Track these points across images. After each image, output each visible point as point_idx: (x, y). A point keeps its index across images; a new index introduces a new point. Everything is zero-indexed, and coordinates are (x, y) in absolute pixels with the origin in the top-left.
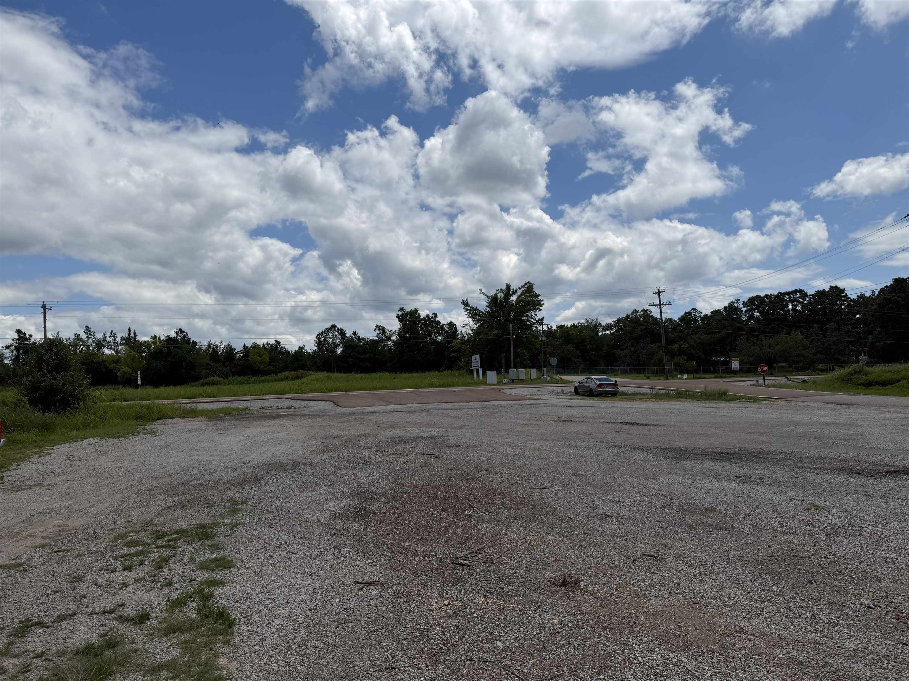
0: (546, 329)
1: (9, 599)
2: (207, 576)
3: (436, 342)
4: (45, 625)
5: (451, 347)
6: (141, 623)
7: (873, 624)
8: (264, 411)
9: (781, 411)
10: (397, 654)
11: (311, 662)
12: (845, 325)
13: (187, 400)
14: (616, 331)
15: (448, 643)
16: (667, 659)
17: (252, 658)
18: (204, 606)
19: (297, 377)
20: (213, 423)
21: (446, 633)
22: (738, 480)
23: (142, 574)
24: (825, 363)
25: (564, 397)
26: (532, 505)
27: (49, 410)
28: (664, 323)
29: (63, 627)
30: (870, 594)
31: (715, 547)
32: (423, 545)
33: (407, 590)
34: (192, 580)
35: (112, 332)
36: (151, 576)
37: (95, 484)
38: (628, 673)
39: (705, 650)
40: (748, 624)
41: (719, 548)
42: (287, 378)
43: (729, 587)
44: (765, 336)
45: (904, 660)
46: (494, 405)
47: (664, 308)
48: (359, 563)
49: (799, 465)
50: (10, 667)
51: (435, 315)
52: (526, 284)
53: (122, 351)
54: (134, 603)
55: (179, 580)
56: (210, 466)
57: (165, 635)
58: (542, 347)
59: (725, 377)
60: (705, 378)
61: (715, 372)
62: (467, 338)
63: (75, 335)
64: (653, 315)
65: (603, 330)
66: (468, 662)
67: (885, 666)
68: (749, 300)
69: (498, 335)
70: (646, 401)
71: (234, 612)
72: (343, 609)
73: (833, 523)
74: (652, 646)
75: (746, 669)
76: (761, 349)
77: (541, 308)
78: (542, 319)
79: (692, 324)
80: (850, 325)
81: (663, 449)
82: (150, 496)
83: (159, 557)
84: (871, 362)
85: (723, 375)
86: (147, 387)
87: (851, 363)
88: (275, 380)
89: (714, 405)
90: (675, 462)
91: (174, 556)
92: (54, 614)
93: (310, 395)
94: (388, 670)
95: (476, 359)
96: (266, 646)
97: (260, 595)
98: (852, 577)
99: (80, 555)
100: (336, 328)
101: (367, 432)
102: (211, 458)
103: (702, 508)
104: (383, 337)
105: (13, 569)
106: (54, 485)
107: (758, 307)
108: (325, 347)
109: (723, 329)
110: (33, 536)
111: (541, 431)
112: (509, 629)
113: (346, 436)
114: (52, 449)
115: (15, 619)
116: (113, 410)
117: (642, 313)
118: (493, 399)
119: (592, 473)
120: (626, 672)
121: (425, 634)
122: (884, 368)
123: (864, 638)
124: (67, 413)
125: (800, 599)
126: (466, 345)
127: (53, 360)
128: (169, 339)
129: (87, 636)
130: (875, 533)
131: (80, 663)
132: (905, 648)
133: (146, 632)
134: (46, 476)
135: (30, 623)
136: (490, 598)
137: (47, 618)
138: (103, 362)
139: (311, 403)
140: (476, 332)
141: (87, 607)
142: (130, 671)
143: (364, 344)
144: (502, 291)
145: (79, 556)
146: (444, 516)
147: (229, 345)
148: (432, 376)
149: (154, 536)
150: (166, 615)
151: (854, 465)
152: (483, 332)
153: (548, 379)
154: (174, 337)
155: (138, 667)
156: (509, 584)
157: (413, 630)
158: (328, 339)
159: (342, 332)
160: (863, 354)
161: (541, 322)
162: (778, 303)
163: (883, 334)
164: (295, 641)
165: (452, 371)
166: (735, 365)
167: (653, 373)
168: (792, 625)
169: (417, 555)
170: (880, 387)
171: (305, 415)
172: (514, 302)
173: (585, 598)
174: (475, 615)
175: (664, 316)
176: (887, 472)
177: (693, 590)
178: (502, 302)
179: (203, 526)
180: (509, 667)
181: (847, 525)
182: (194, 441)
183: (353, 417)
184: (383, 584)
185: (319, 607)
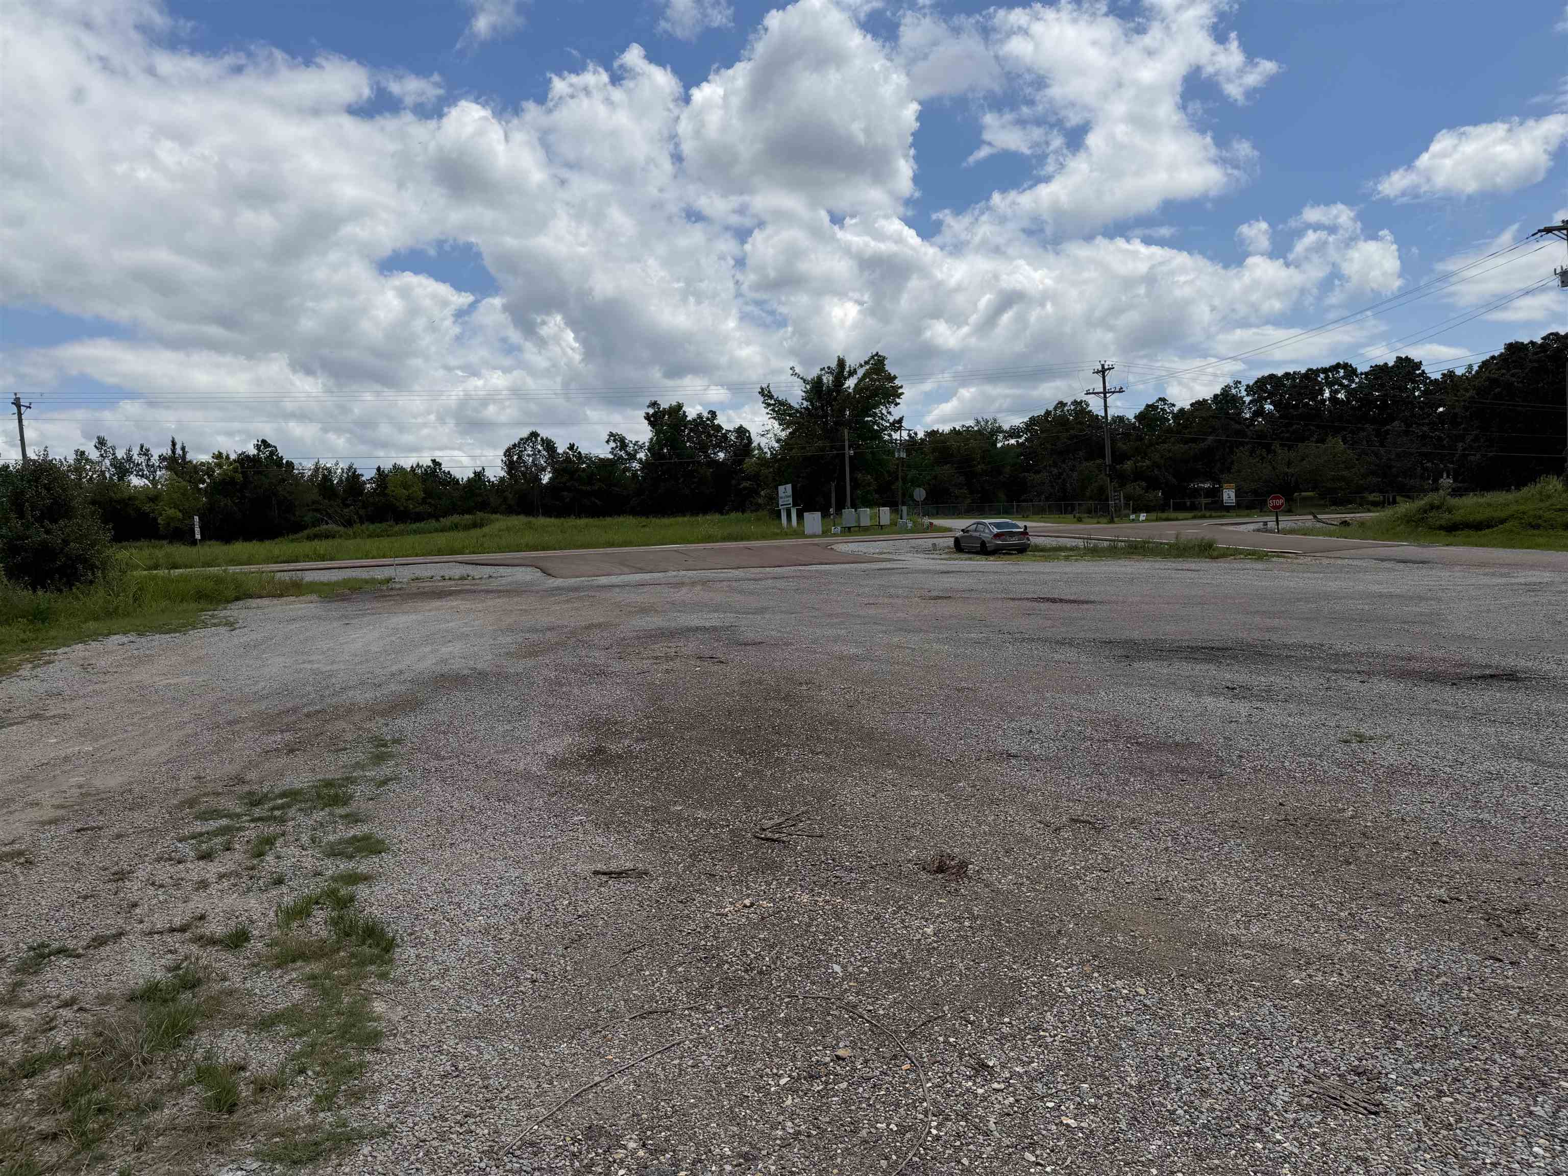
0: (907, 438)
1: (7, 911)
2: (342, 866)
3: (716, 462)
4: (74, 953)
5: (741, 471)
6: (236, 947)
7: (1447, 927)
8: (421, 585)
9: (1305, 575)
10: (669, 988)
11: (527, 1004)
12: (1418, 425)
13: (285, 566)
14: (1026, 440)
15: (752, 969)
16: (1112, 990)
17: (428, 1001)
18: (341, 918)
19: (475, 525)
20: (334, 605)
21: (749, 952)
22: (1231, 693)
23: (231, 866)
24: (1381, 491)
25: (936, 556)
26: (885, 740)
27: (43, 587)
28: (1111, 424)
29: (104, 955)
30: (1444, 879)
31: (1191, 805)
32: (705, 809)
33: (681, 883)
34: (317, 874)
35: (142, 447)
36: (247, 869)
37: (136, 713)
38: (1049, 1013)
39: (1174, 974)
40: (1244, 932)
41: (1199, 808)
42: (456, 527)
43: (1215, 871)
44: (1281, 445)
45: (1495, 984)
46: (817, 571)
47: (1111, 399)
48: (600, 840)
49: (1334, 667)
50: (21, 1023)
51: (713, 414)
52: (873, 357)
53: (163, 480)
54: (222, 914)
55: (296, 875)
56: (334, 680)
57: (278, 966)
58: (900, 468)
59: (1211, 517)
60: (1177, 519)
61: (1193, 508)
62: (769, 455)
63: (76, 451)
64: (1091, 411)
65: (1005, 438)
66: (787, 1000)
67: (1464, 995)
68: (1256, 382)
69: (822, 449)
70: (1076, 560)
71: (393, 926)
72: (575, 917)
73: (1387, 764)
74: (1087, 969)
75: (1241, 1003)
76: (1273, 468)
77: (898, 400)
78: (900, 421)
79: (1158, 426)
80: (1428, 424)
81: (1105, 642)
82: (233, 734)
83: (258, 836)
84: (1459, 489)
85: (1208, 514)
86: (213, 542)
87: (1425, 491)
88: (436, 530)
89: (1193, 566)
90: (1123, 664)
91: (283, 835)
92: (87, 935)
93: (499, 556)
94: (655, 1016)
95: (785, 492)
96: (449, 980)
97: (435, 897)
98: (1415, 852)
99: (122, 836)
100: (539, 439)
101: (602, 620)
102: (335, 667)
103: (1171, 740)
104: (622, 453)
105: (8, 861)
106: (65, 717)
107: (1271, 395)
108: (521, 472)
109: (1211, 433)
110: (37, 804)
111: (898, 615)
112: (852, 944)
113: (566, 627)
114: (55, 654)
115: (21, 945)
116: (156, 584)
117: (1072, 407)
118: (816, 561)
119: (985, 685)
120: (1046, 1012)
121: (713, 955)
122: (1482, 500)
123: (1432, 950)
124: (74, 590)
125: (1330, 890)
126: (768, 467)
127: (43, 499)
128: (244, 460)
129: (147, 970)
130: (1455, 780)
131: (139, 1014)
132: (1497, 965)
133: (246, 962)
134: (47, 702)
135: (47, 950)
136: (820, 894)
137: (75, 942)
138: (130, 499)
139: (502, 570)
140: (786, 444)
141: (141, 922)
142: (224, 1026)
143: (589, 466)
144: (830, 371)
145: (119, 836)
146: (740, 761)
147: (350, 468)
148: (708, 522)
149: (246, 801)
150: (276, 933)
151: (1425, 665)
152: (797, 444)
153: (910, 525)
154: (254, 455)
155: (237, 1020)
156: (851, 870)
157: (694, 949)
158: (526, 458)
159: (549, 446)
160: (1445, 475)
161: (897, 425)
162: (1306, 387)
163: (1482, 440)
164: (497, 971)
165: (743, 512)
166: (1229, 495)
167: (1089, 512)
168: (1316, 932)
169: (696, 825)
170: (1472, 532)
171: (492, 592)
172: (850, 391)
173: (976, 893)
174: (796, 922)
175: (1111, 412)
176: (1478, 678)
177: (1155, 877)
178: (829, 391)
179: (329, 784)
180: (855, 1007)
181: (1410, 767)
182: (301, 637)
183: (576, 594)
184: (642, 874)
185: (536, 914)
